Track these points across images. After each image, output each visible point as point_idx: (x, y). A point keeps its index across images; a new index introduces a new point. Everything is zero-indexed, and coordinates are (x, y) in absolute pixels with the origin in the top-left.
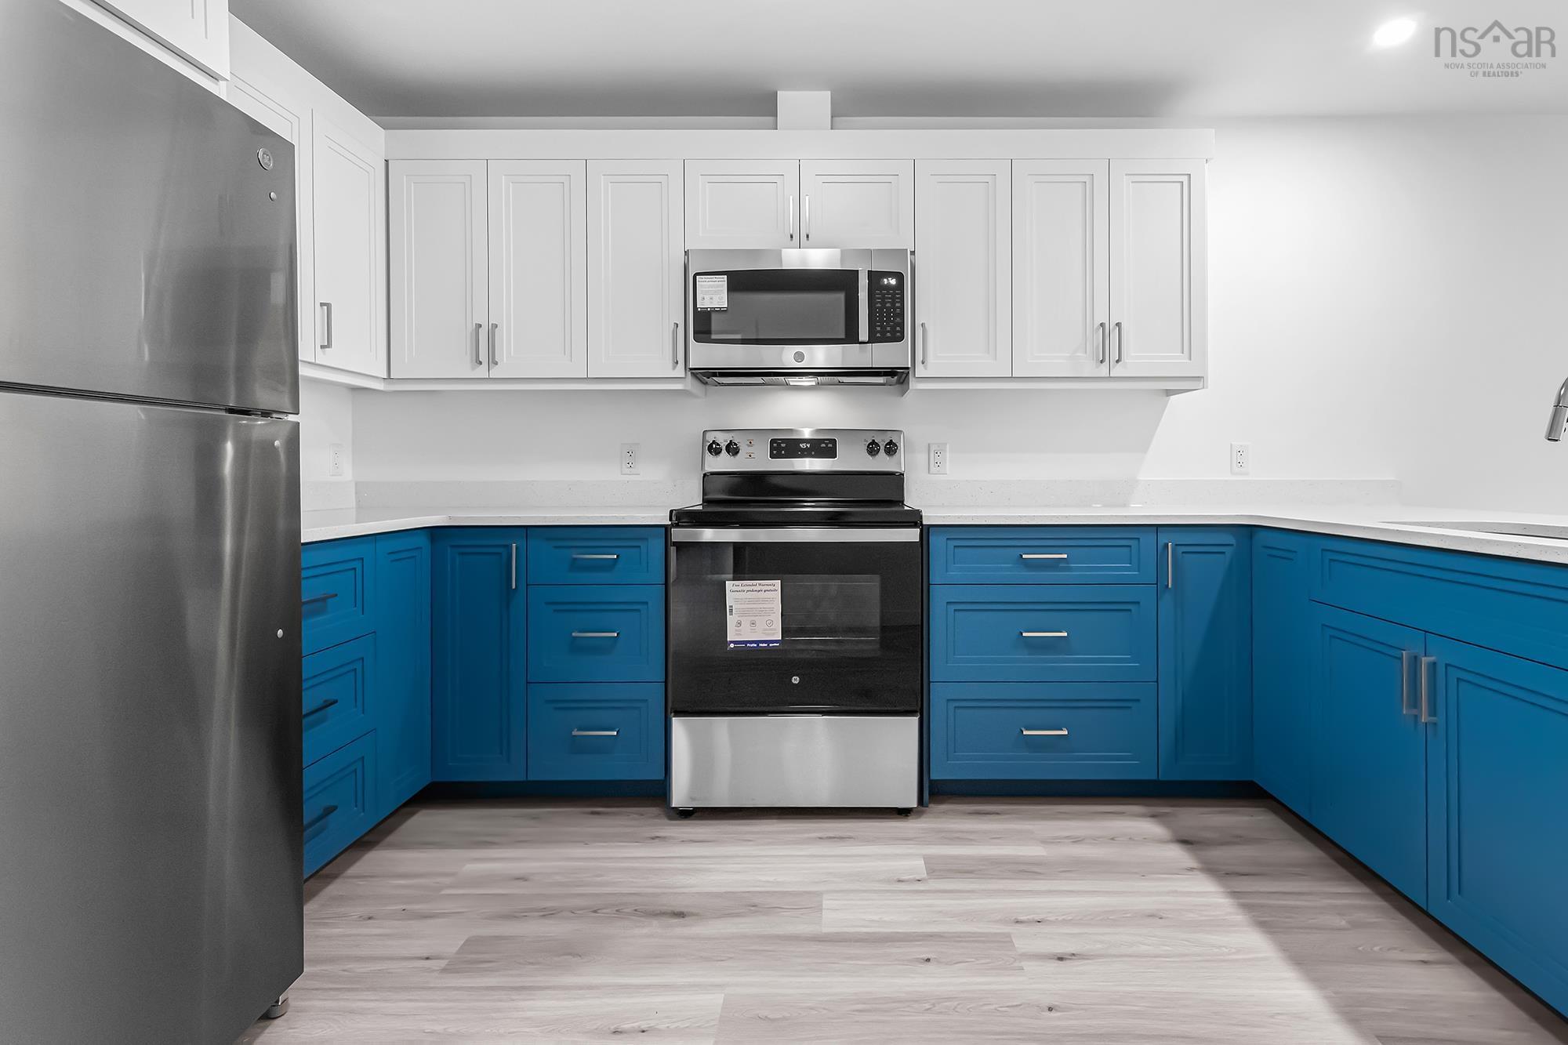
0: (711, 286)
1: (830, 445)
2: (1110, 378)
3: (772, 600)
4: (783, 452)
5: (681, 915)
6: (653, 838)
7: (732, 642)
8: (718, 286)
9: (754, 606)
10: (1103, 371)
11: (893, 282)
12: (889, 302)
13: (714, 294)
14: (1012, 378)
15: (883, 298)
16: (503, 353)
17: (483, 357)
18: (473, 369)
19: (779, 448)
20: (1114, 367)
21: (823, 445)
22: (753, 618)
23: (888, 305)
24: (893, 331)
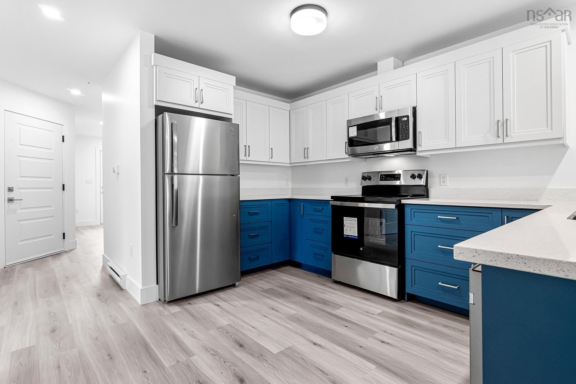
0: (353, 130)
1: (398, 176)
2: (504, 144)
3: (355, 224)
4: (384, 179)
5: (309, 298)
6: (323, 284)
7: (345, 235)
8: (354, 130)
9: (350, 225)
10: (500, 141)
11: (406, 119)
12: (404, 126)
13: (353, 132)
14: (456, 148)
15: (402, 125)
16: (310, 155)
17: (306, 156)
18: (304, 159)
19: (383, 178)
20: (505, 139)
21: (396, 176)
22: (350, 229)
23: (404, 127)
24: (406, 136)
